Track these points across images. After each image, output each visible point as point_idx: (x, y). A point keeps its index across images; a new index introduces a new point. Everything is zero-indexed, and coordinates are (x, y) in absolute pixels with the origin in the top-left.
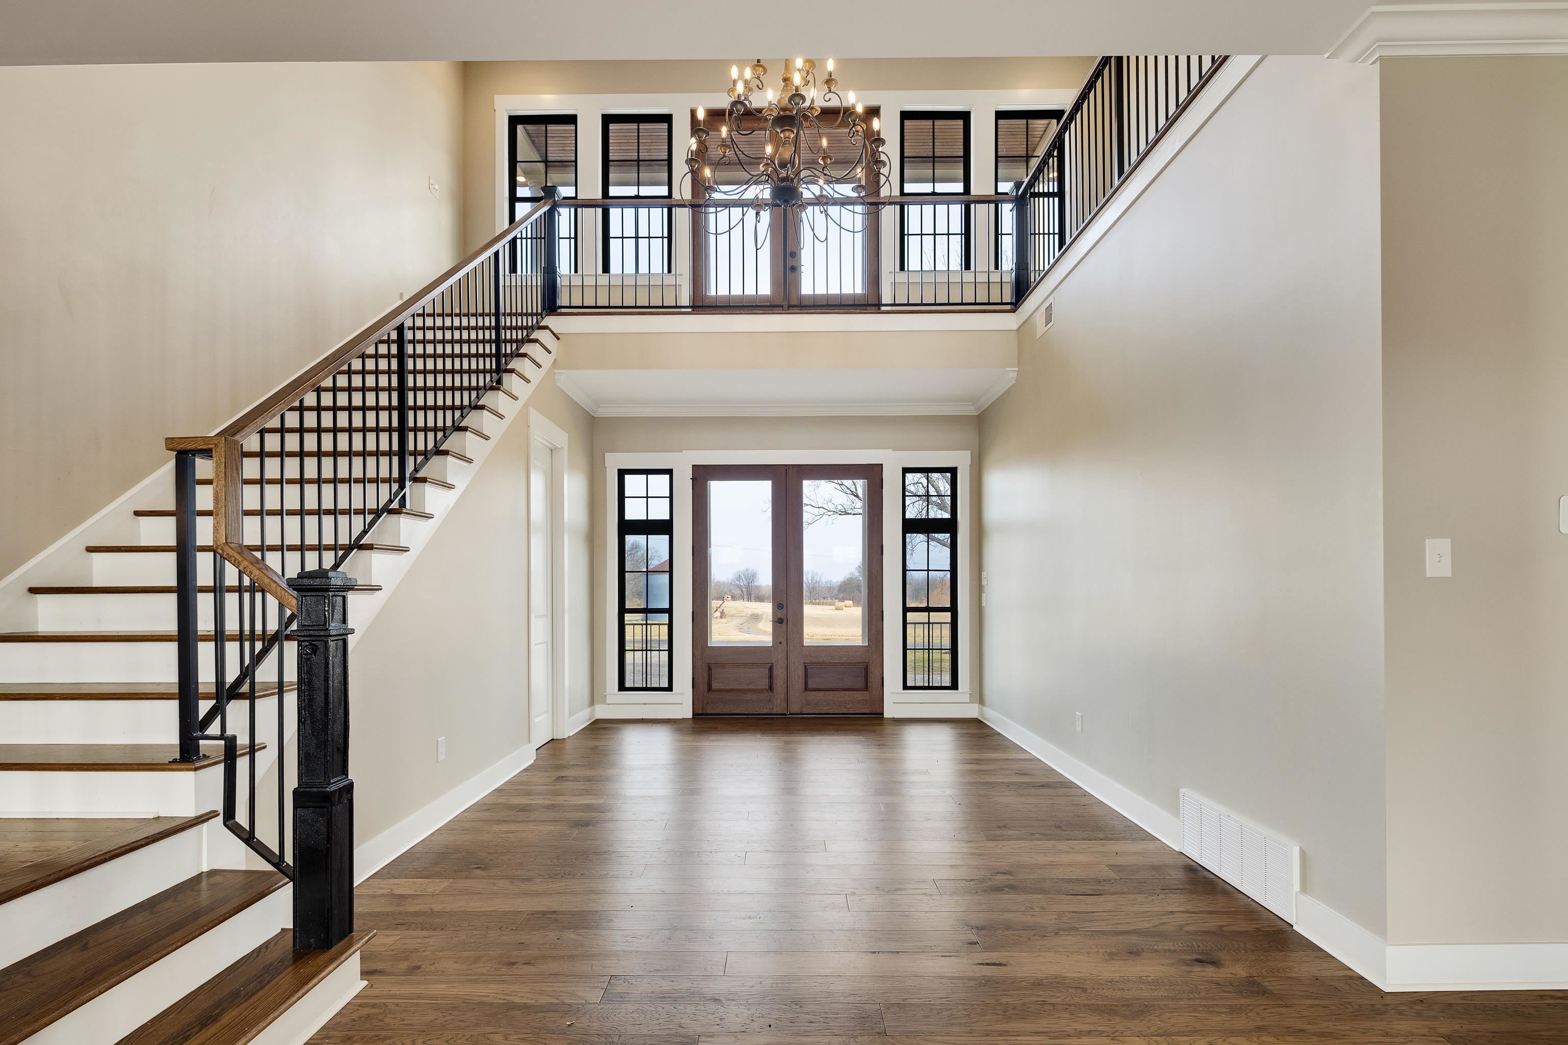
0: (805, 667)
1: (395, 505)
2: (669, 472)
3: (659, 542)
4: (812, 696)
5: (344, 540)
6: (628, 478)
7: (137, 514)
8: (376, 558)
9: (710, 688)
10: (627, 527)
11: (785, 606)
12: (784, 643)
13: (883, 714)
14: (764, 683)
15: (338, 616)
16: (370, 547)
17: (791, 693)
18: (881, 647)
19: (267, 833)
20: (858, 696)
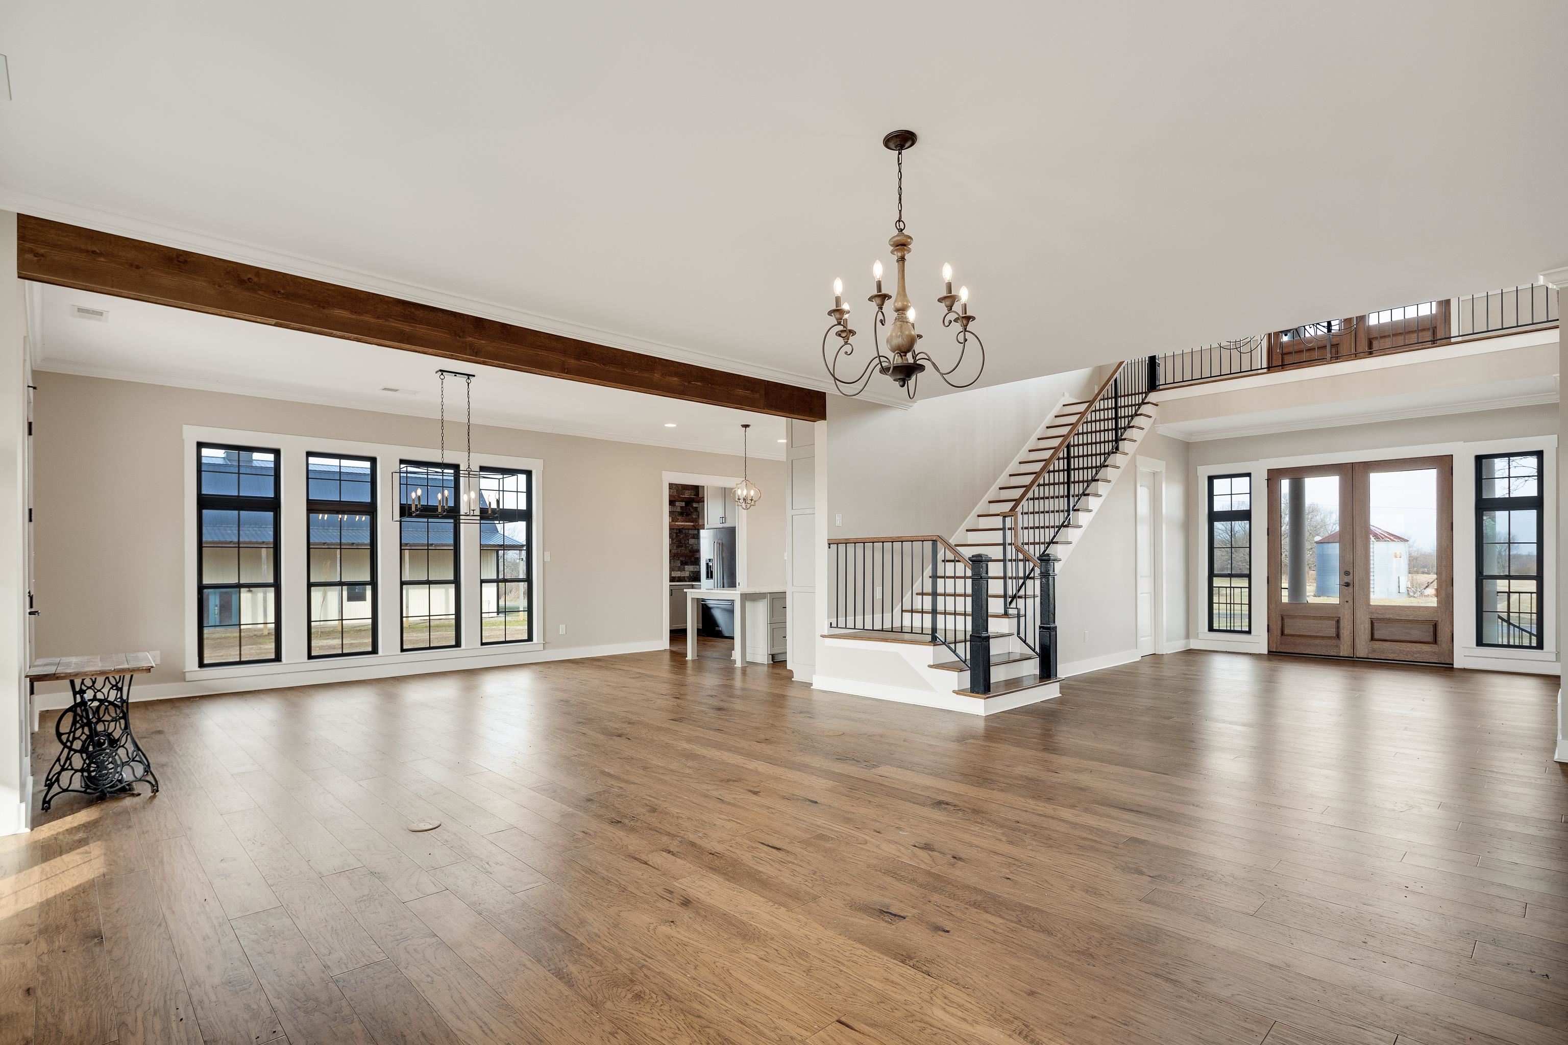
0: (1372, 622)
1: (1066, 523)
2: (1249, 475)
3: (1240, 526)
4: (1377, 645)
5: (1047, 540)
6: (1216, 482)
7: (967, 531)
8: (1059, 546)
9: (1282, 634)
10: (1214, 517)
11: (1352, 573)
12: (1351, 602)
13: (1453, 664)
14: (1332, 632)
15: (1052, 569)
16: (1057, 543)
17: (1357, 641)
18: (1451, 608)
19: (1030, 641)
20: (1426, 648)
